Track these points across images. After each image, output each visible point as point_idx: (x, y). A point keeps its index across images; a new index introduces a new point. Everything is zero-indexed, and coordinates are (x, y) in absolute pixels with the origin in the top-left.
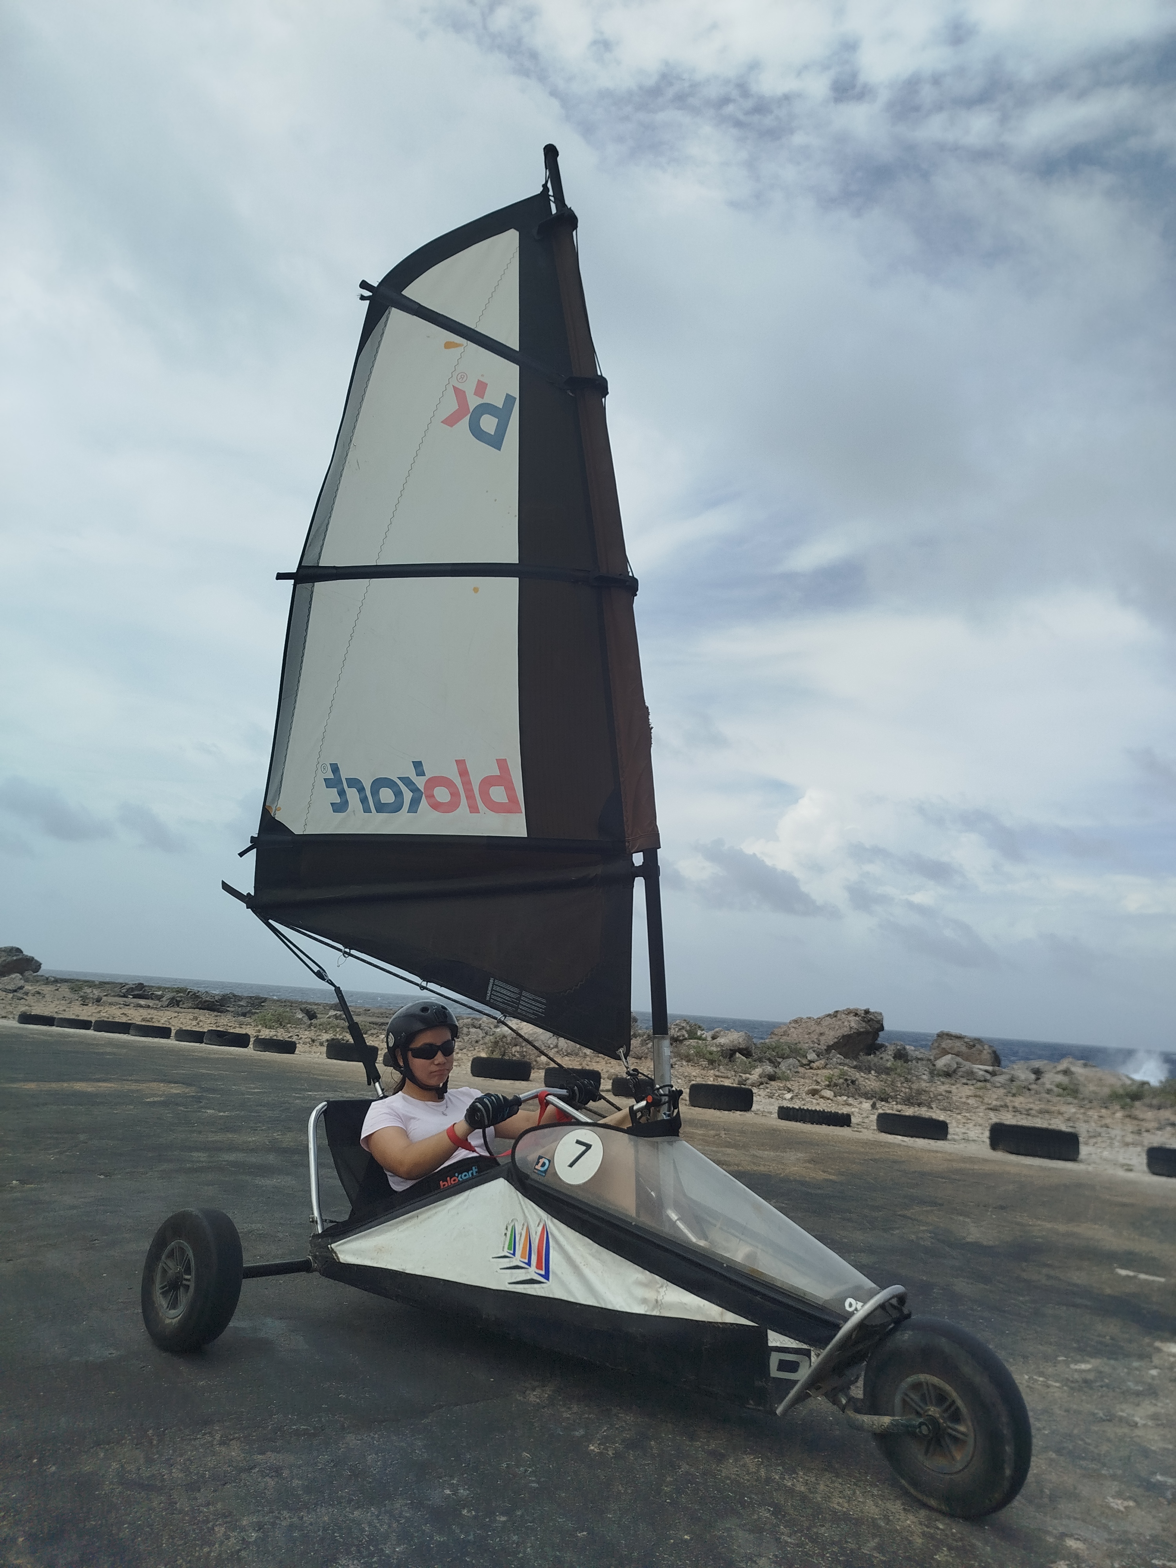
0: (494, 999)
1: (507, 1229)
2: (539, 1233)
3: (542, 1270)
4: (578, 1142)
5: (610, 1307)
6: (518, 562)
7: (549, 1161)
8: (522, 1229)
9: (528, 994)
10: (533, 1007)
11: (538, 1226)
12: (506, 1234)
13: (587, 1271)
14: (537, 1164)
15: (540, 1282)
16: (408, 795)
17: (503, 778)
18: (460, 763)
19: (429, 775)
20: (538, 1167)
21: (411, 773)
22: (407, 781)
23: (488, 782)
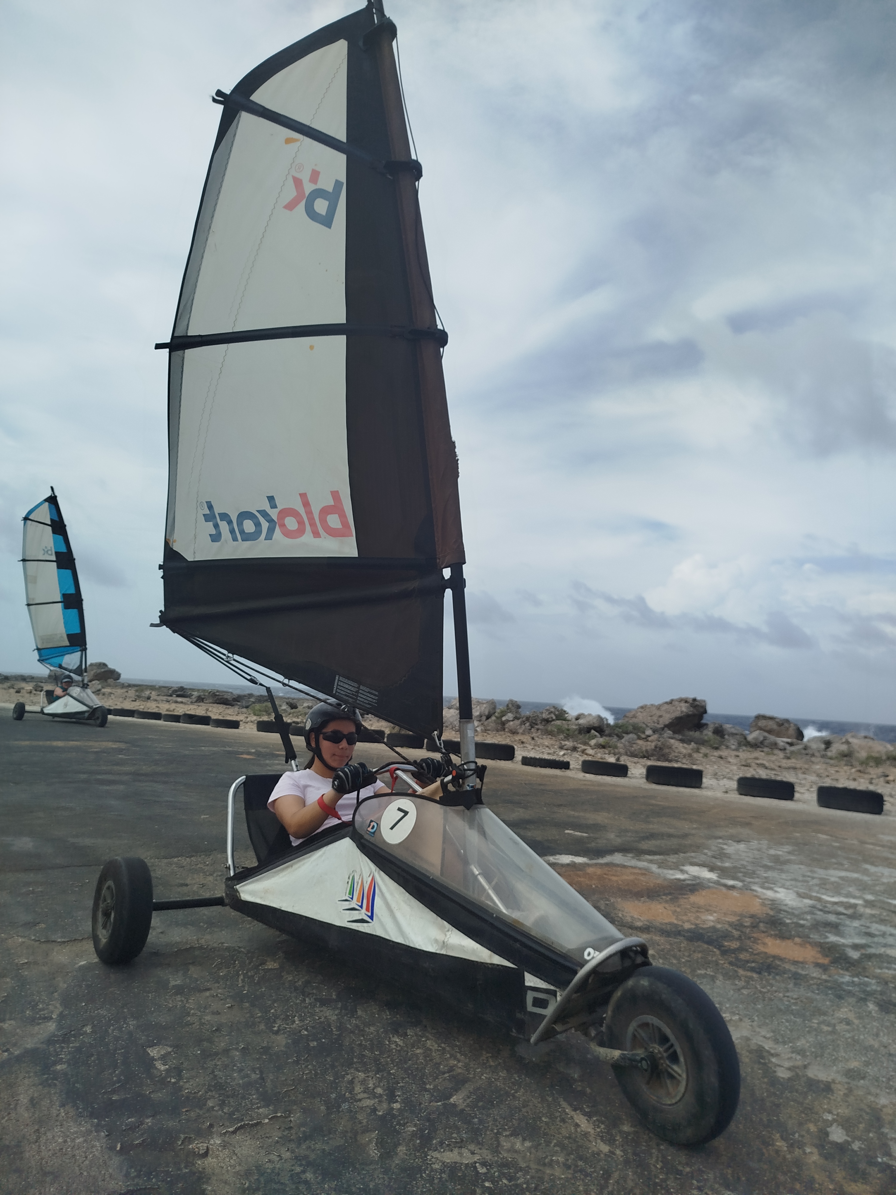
0: (339, 693)
1: (349, 878)
2: (369, 883)
3: (369, 912)
4: (400, 810)
5: (412, 945)
6: (345, 322)
7: (377, 824)
8: (359, 879)
9: (364, 688)
10: (368, 698)
11: (369, 876)
12: (348, 882)
13: (398, 915)
14: (369, 827)
15: (367, 922)
16: (265, 525)
17: (336, 508)
18: (303, 496)
19: (280, 507)
20: (369, 829)
21: (266, 506)
22: (264, 513)
23: (325, 511)
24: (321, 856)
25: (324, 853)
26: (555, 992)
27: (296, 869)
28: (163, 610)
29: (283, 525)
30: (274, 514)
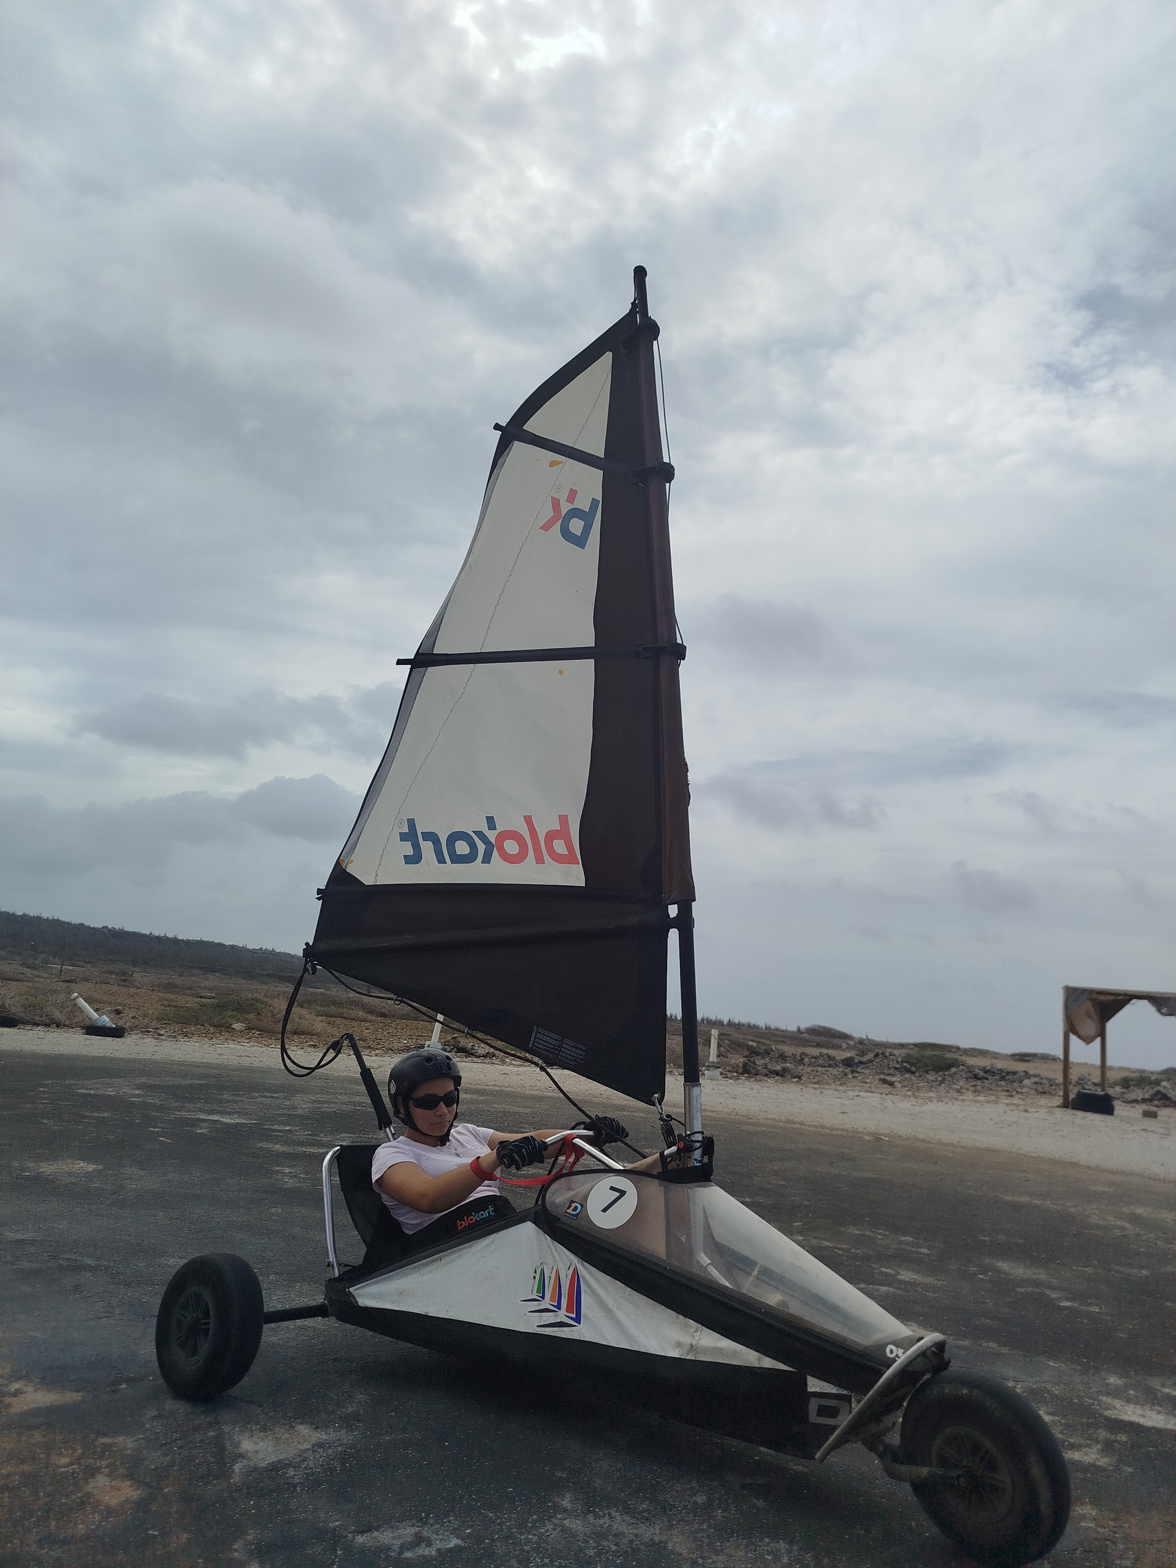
0: (538, 1047)
1: (535, 1273)
3: (573, 1313)
4: (612, 1189)
5: (644, 1351)
7: (582, 1205)
8: (551, 1273)
9: (570, 1042)
10: (574, 1055)
12: (534, 1278)
13: (620, 1315)
14: (569, 1208)
15: (571, 1326)
16: (481, 847)
17: (562, 833)
18: (528, 820)
19: (500, 829)
20: (570, 1211)
21: (484, 828)
22: (480, 834)
23: (551, 836)
24: (489, 1245)
25: (493, 1242)
26: (850, 1396)
27: (448, 1263)
28: (311, 944)
29: (501, 851)
30: (492, 836)
